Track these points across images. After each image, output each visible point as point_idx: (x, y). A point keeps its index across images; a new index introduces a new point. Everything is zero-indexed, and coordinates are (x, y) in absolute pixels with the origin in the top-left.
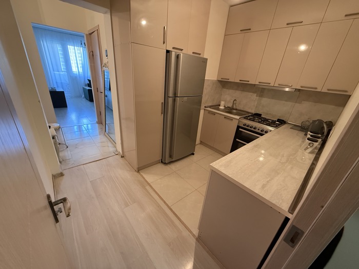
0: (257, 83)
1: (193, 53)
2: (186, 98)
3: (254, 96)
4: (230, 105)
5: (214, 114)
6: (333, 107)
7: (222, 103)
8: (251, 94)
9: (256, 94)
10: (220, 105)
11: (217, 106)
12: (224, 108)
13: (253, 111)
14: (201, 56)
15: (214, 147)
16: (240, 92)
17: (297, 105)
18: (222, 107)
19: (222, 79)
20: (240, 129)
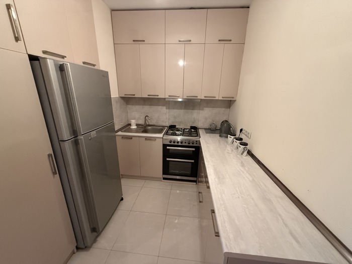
0: (167, 97)
1: (84, 63)
2: (94, 132)
3: (163, 109)
4: (141, 122)
5: (130, 138)
6: (224, 109)
7: (133, 122)
8: (161, 107)
9: (165, 107)
10: (130, 125)
11: (127, 127)
12: (136, 127)
13: (168, 124)
14: (96, 67)
15: (142, 175)
16: (148, 106)
17: (201, 111)
18: (134, 127)
19: (125, 95)
20: (168, 148)
